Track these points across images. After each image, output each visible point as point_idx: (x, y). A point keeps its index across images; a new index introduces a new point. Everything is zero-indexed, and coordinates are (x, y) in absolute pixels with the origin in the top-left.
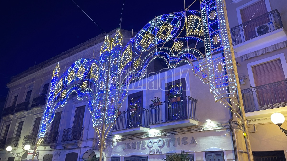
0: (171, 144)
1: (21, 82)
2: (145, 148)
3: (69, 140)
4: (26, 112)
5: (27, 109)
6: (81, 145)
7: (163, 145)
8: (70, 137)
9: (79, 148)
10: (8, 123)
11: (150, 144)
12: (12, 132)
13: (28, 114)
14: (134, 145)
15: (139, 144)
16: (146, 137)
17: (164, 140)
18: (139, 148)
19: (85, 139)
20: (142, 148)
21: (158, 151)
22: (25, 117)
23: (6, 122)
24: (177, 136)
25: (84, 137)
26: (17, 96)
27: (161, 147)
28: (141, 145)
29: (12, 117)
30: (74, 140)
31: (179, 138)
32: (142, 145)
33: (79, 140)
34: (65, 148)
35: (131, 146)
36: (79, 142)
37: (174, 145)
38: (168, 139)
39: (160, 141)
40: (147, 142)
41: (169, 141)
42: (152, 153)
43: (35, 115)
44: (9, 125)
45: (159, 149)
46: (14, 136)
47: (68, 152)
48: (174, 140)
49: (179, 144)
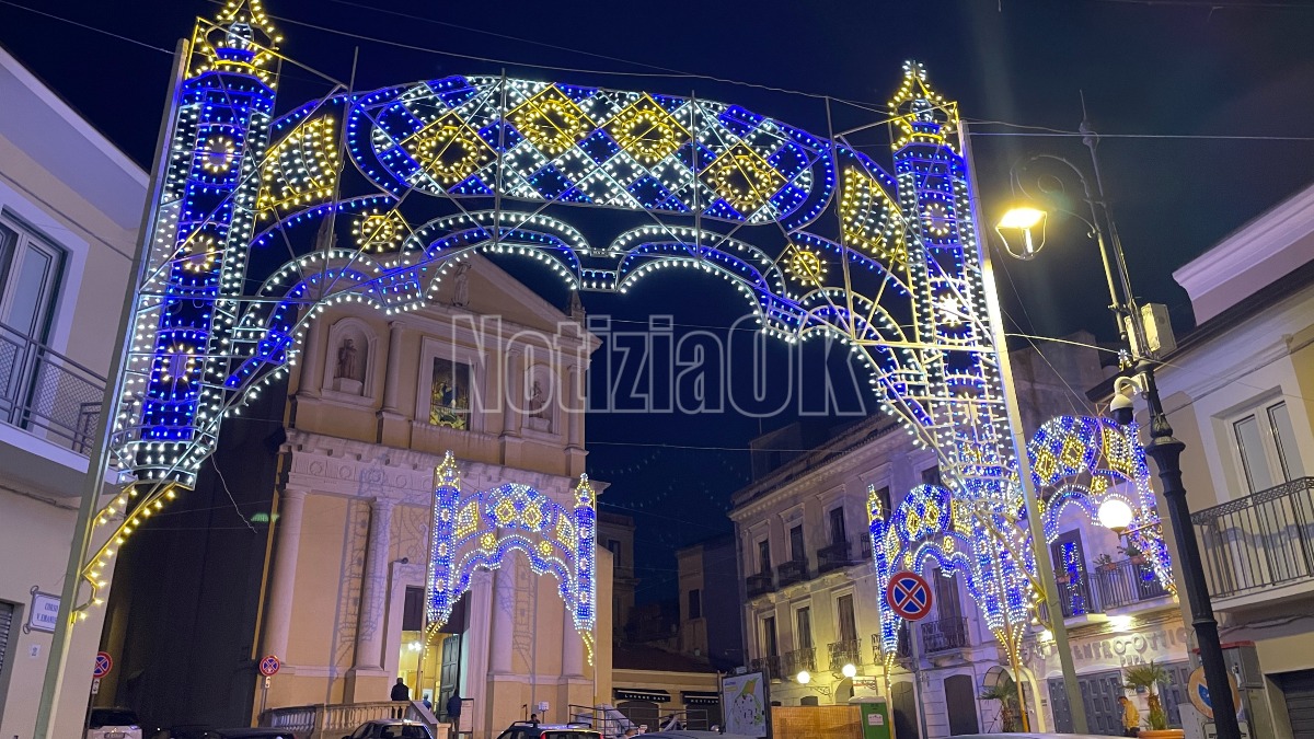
0: (1159, 644)
1: (764, 506)
2: (1111, 656)
3: (942, 649)
4: (808, 585)
5: (806, 576)
6: (972, 658)
7: (1145, 646)
8: (942, 641)
9: (969, 664)
10: (768, 615)
11: (1119, 646)
12: (788, 637)
13: (813, 588)
14: (1087, 649)
15: (1096, 647)
16: (1106, 631)
17: (1144, 635)
18: (1098, 656)
19: (978, 643)
20: (1106, 656)
21: (1137, 659)
22: (809, 596)
23: (758, 611)
24: (1166, 627)
25: (972, 638)
26: (766, 542)
27: (1142, 651)
28: (1101, 650)
29: (772, 597)
30: (953, 647)
31: (1171, 632)
32: (1104, 650)
33: (963, 646)
34: (937, 667)
35: (1082, 652)
36: (965, 650)
37: (1164, 645)
38: (1152, 633)
39: (1136, 639)
40: (1111, 641)
41: (1154, 638)
42: (1126, 665)
43: (832, 590)
44: (772, 619)
45: (1139, 655)
46: (796, 645)
47: (947, 674)
48: (1163, 635)
49: (1173, 643)
